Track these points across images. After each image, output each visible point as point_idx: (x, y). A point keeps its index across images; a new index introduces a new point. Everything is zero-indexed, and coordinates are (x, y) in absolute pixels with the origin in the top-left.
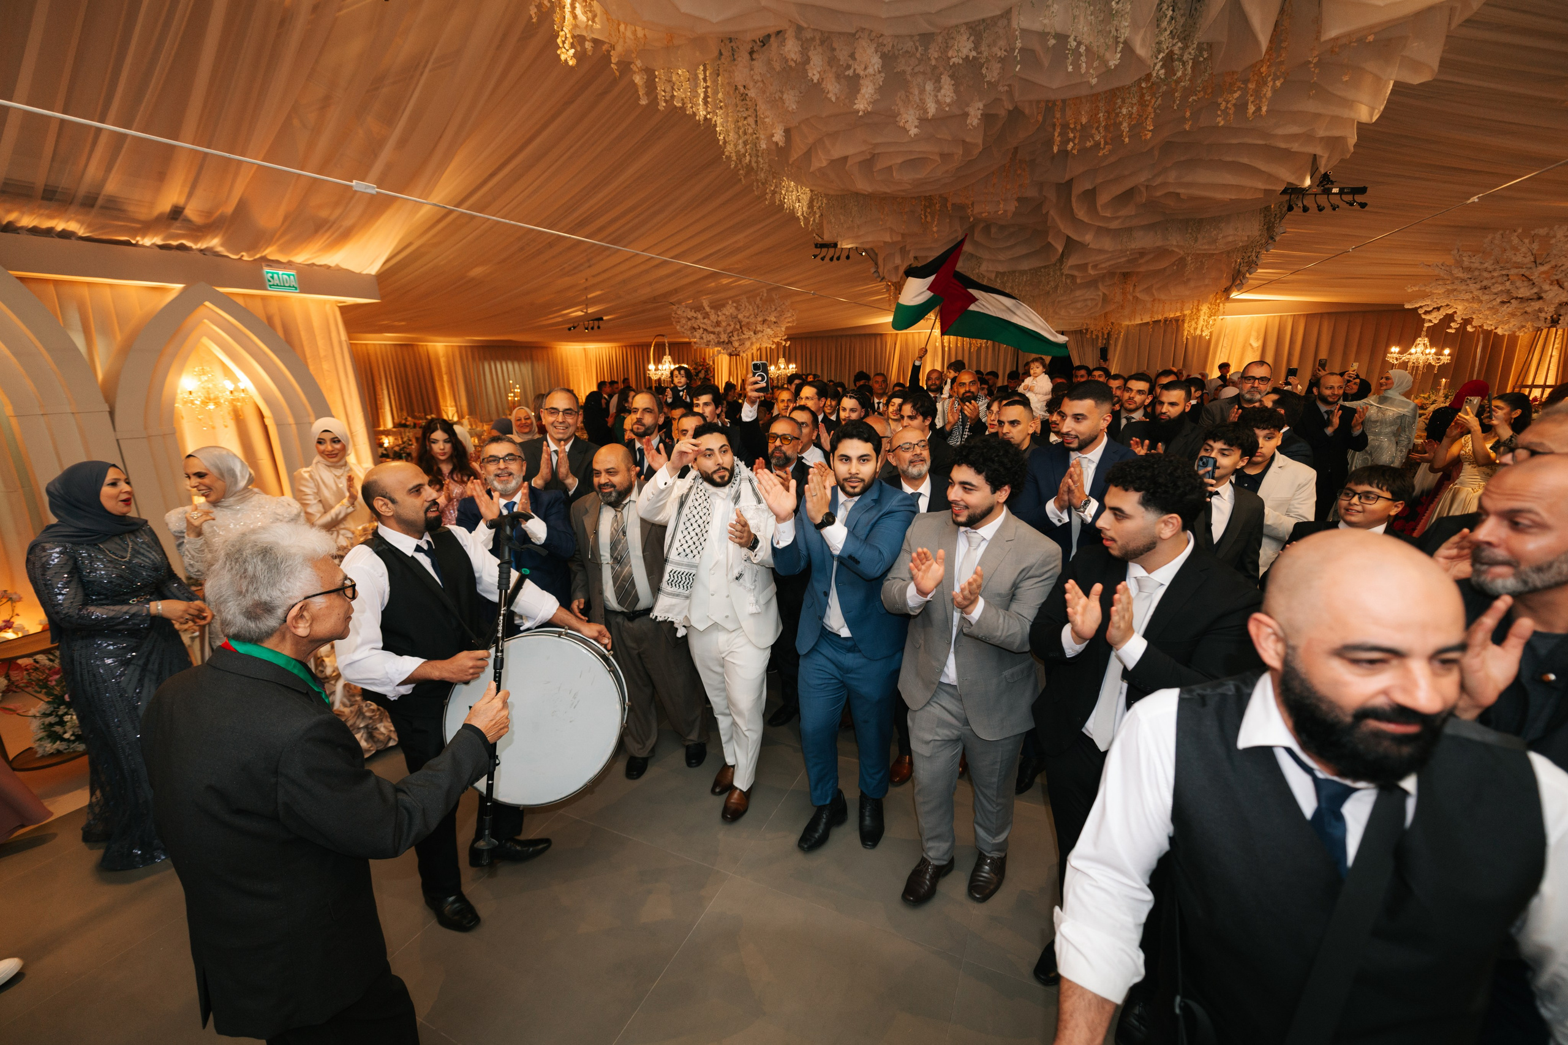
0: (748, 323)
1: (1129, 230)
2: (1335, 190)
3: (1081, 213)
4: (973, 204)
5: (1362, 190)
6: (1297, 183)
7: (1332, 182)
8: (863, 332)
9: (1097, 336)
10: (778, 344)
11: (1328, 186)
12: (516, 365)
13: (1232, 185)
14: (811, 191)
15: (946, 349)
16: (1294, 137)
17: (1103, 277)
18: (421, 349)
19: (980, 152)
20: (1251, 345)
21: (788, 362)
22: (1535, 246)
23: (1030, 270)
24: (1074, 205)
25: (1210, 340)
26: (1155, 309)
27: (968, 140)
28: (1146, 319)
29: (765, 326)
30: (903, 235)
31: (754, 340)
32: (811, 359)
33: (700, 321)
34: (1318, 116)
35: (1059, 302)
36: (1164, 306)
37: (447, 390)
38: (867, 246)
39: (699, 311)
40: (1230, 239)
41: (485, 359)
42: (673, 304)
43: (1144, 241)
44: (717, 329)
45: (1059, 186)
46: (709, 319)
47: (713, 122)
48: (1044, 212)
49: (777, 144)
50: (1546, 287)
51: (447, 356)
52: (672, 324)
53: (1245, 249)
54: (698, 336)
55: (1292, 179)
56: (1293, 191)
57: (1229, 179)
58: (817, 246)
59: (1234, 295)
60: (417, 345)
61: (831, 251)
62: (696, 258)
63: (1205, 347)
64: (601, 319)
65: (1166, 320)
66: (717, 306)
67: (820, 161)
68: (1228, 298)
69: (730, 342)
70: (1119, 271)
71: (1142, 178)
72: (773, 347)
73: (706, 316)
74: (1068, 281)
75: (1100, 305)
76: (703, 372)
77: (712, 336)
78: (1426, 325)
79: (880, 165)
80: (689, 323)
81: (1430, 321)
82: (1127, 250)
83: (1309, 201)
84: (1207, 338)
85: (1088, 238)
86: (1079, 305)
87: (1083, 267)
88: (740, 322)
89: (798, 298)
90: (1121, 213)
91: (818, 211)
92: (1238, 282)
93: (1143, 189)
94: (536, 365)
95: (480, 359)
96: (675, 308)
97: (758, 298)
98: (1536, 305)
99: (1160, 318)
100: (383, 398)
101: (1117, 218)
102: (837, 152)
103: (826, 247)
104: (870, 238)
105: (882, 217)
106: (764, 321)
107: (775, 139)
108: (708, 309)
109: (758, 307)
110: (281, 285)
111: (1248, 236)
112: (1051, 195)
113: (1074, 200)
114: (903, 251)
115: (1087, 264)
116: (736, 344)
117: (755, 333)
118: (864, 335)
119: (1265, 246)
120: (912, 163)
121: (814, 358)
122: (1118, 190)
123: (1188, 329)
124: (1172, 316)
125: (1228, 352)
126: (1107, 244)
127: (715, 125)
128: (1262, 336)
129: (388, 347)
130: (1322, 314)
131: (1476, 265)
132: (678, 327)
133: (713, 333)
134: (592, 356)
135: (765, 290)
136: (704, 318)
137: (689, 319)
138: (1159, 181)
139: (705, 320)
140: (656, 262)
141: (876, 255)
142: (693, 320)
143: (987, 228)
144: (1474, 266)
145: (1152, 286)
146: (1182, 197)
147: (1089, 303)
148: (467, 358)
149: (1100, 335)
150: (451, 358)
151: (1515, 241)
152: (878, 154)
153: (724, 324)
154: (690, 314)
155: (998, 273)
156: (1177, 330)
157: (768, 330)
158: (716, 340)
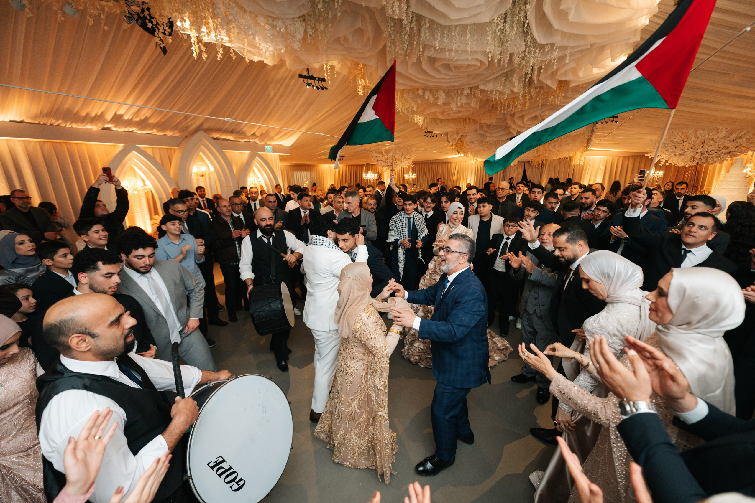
8: (443, 161)
14: (424, 118)
19: (479, 109)
20: (600, 168)
21: (413, 173)
24: (516, 121)
27: (473, 107)
30: (456, 129)
31: (400, 165)
36: (563, 153)
38: (444, 132)
39: (380, 154)
45: (510, 115)
54: (380, 163)
58: (426, 132)
59: (590, 148)
65: (565, 158)
67: (428, 112)
68: (587, 150)
72: (408, 167)
81: (654, 161)
84: (583, 165)
91: (426, 123)
92: (590, 143)
96: (371, 152)
97: (403, 149)
99: (561, 157)
103: (429, 133)
106: (405, 158)
108: (384, 153)
109: (403, 153)
110: (269, 151)
114: (457, 133)
117: (401, 162)
123: (573, 162)
124: (567, 156)
125: (591, 171)
128: (605, 165)
130: (629, 156)
136: (382, 157)
137: (377, 157)
141: (448, 135)
145: (555, 146)
153: (390, 159)
156: (570, 162)
157: (406, 161)
158: (386, 165)
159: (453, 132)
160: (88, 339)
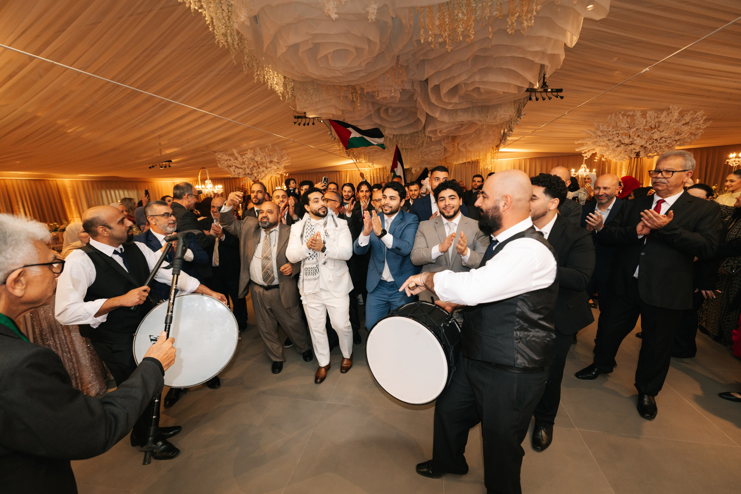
0: (262, 163)
1: (456, 111)
2: (549, 90)
3: (433, 99)
4: (378, 91)
5: (561, 90)
6: (534, 84)
7: (548, 87)
10: (282, 175)
11: (546, 88)
13: (505, 83)
14: (285, 77)
15: (372, 178)
16: (536, 53)
17: (444, 138)
19: (379, 52)
22: (629, 120)
23: (409, 134)
24: (430, 94)
26: (467, 156)
27: (371, 38)
28: (465, 161)
29: (272, 165)
30: (343, 111)
31: (266, 173)
33: (232, 162)
34: (549, 39)
35: (425, 151)
37: (73, 208)
38: (323, 117)
39: (232, 156)
40: (502, 116)
41: (102, 188)
42: (215, 152)
43: (464, 118)
44: (243, 166)
46: (238, 160)
47: (204, 15)
48: (415, 99)
50: (635, 138)
51: (73, 187)
53: (507, 123)
54: (232, 170)
56: (531, 90)
57: (503, 79)
58: (295, 117)
59: (501, 150)
60: (48, 180)
61: (304, 121)
64: (170, 161)
66: (242, 153)
69: (252, 174)
70: (451, 135)
71: (463, 78)
72: (279, 176)
73: (236, 159)
74: (428, 139)
75: (443, 153)
77: (241, 170)
78: (585, 158)
80: (226, 163)
81: (586, 157)
82: (456, 122)
83: (538, 95)
85: (437, 115)
86: (433, 153)
87: (434, 132)
90: (452, 101)
91: (290, 91)
92: (503, 141)
93: (463, 86)
95: (98, 188)
97: (267, 149)
98: (632, 147)
99: (470, 160)
101: (451, 103)
102: (291, 40)
103: (301, 117)
104: (323, 111)
105: (329, 97)
106: (271, 162)
108: (237, 155)
111: (510, 115)
112: (418, 89)
113: (429, 90)
115: (436, 130)
116: (256, 175)
117: (266, 169)
118: (331, 172)
119: (516, 122)
120: (339, 54)
122: (451, 85)
126: (446, 118)
127: (205, 17)
130: (535, 158)
131: (606, 129)
132: (220, 166)
133: (242, 168)
135: (270, 145)
137: (226, 161)
138: (471, 80)
139: (235, 161)
142: (228, 162)
143: (386, 110)
144: (604, 130)
146: (482, 91)
147: (438, 152)
148: (88, 188)
150: (76, 188)
151: (621, 117)
152: (318, 43)
154: (227, 157)
155: (394, 135)
156: (477, 165)
157: (274, 166)
158: (244, 173)
160: (107, 230)
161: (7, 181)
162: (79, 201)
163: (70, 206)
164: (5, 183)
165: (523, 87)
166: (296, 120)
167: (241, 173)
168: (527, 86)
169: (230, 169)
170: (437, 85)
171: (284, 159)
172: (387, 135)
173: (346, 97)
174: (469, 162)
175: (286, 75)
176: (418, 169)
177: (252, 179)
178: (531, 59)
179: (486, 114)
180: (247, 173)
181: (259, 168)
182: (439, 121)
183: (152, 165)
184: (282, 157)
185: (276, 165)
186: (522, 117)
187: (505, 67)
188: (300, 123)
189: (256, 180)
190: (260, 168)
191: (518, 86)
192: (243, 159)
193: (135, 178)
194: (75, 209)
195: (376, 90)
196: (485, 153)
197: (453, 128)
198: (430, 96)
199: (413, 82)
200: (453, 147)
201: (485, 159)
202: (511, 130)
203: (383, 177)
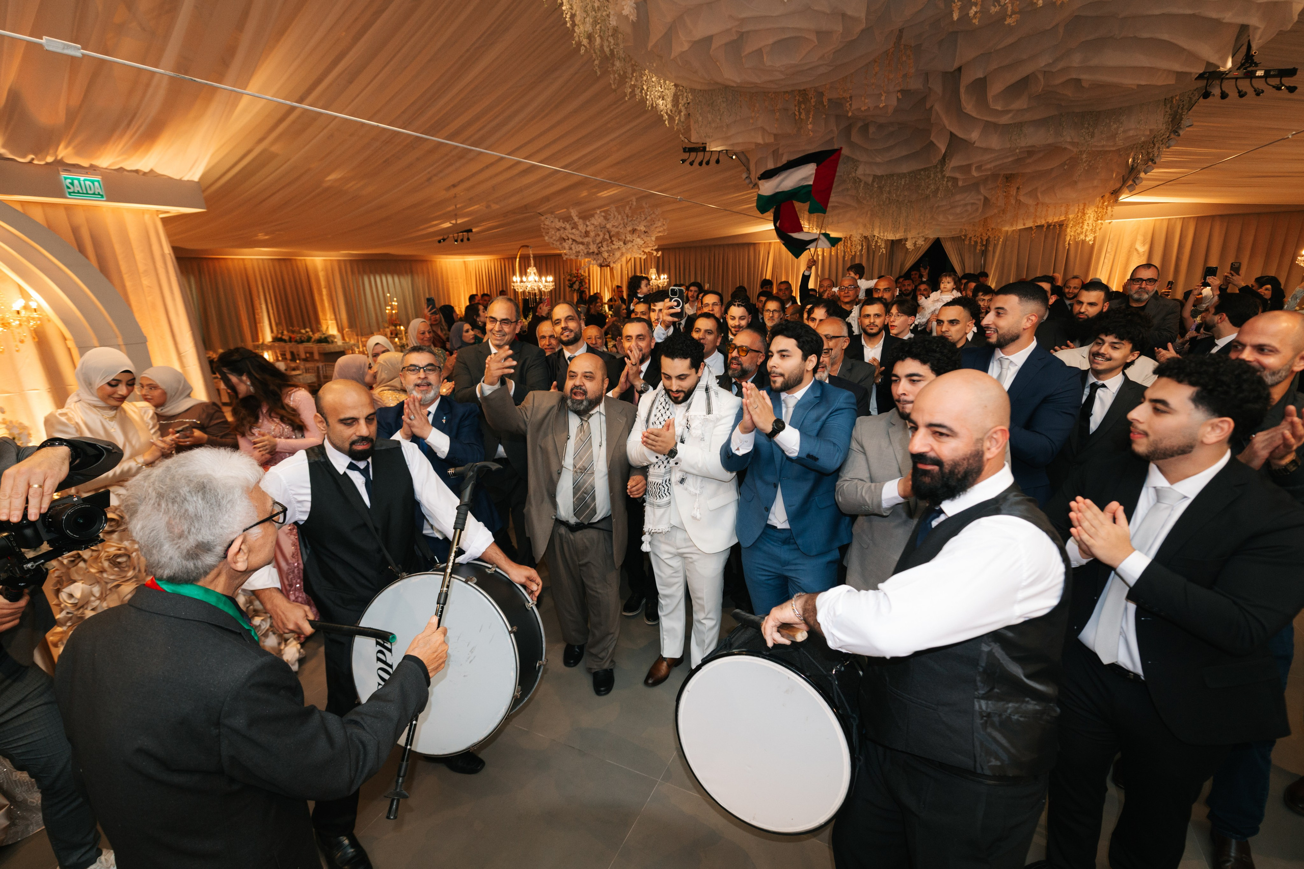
0: (618, 233)
1: (1019, 126)
2: (1260, 73)
3: (969, 106)
4: (851, 97)
5: (1292, 72)
6: (1218, 63)
7: (1256, 65)
8: (736, 241)
9: (976, 242)
10: (650, 254)
11: (1250, 69)
12: (396, 279)
13: (1143, 68)
14: (676, 85)
17: (985, 180)
18: (299, 264)
19: (863, 31)
20: (1136, 250)
23: (909, 173)
24: (963, 96)
25: (1093, 244)
26: (1038, 214)
27: (849, 13)
28: (1030, 224)
29: (635, 236)
30: (775, 135)
31: (624, 250)
32: (684, 269)
33: (569, 232)
35: (939, 207)
36: (1047, 210)
37: (326, 304)
38: (738, 149)
39: (568, 222)
40: (1131, 133)
41: (365, 272)
42: (540, 214)
43: (1035, 137)
44: (586, 240)
45: (945, 74)
46: (578, 229)
48: (928, 106)
49: (627, 17)
51: (326, 270)
52: (542, 236)
53: (1143, 145)
54: (567, 246)
55: (1214, 59)
56: (1212, 75)
57: (1142, 60)
58: (685, 150)
59: (1124, 198)
60: (295, 259)
61: (700, 155)
62: (563, 164)
63: (1089, 253)
64: (470, 231)
65: (1049, 225)
66: (586, 216)
67: (682, 45)
68: (1116, 200)
69: (599, 253)
70: (1003, 172)
71: (1042, 63)
72: (645, 257)
73: (575, 226)
74: (950, 184)
75: (980, 210)
76: (577, 283)
77: (581, 247)
79: (750, 47)
80: (557, 234)
82: (1017, 148)
83: (1229, 87)
84: (1091, 243)
85: (974, 136)
86: (958, 210)
87: (966, 169)
88: (609, 232)
89: (669, 208)
90: (1012, 106)
91: (683, 109)
92: (1130, 182)
93: (1041, 77)
94: (416, 277)
95: (359, 273)
96: (543, 218)
97: (628, 208)
99: (1043, 222)
100: (262, 312)
101: (1008, 111)
102: (700, 32)
103: (696, 150)
104: (740, 140)
105: (753, 114)
106: (634, 231)
107: (625, 12)
108: (576, 219)
109: (627, 216)
110: (84, 192)
111: (1151, 130)
112: (937, 87)
113: (962, 91)
115: (970, 165)
116: (606, 255)
117: (625, 243)
118: (738, 245)
119: (1167, 142)
120: (785, 44)
121: (687, 267)
122: (1013, 77)
123: (1070, 233)
124: (1056, 220)
125: (1112, 257)
126: (994, 142)
128: (1149, 240)
129: (266, 262)
130: (1213, 217)
132: (546, 238)
133: (582, 243)
134: (471, 267)
135: (634, 199)
136: (573, 228)
137: (559, 230)
138: (1060, 65)
139: (574, 231)
140: (520, 168)
141: (748, 160)
142: (562, 231)
143: (865, 128)
145: (1037, 188)
146: (1085, 85)
147: (969, 208)
148: (346, 273)
149: (979, 241)
150: (330, 271)
152: (748, 32)
153: (592, 234)
154: (559, 224)
155: (875, 177)
156: (1059, 235)
157: (638, 240)
158: (586, 251)
159: (767, 145)
161: (246, 262)
162: (334, 293)
163: (322, 300)
164: (245, 265)
165: (1190, 73)
166: (686, 156)
167: (582, 252)
168: (1200, 69)
169: (564, 244)
170: (980, 79)
171: (655, 226)
172: (862, 177)
173: (786, 110)
174: (1041, 226)
175: (678, 82)
176: (920, 242)
177: (599, 262)
178: (1214, 15)
179: (1091, 130)
180: (591, 251)
181: (612, 242)
182: (977, 147)
183: (441, 238)
184: (653, 222)
185: (642, 236)
186: (1181, 133)
187: (1145, 35)
188: (693, 161)
189: (606, 263)
190: (614, 242)
191: (1178, 73)
192: (587, 226)
193: (411, 256)
194: (329, 306)
195: (847, 95)
196: (1081, 207)
197: (1010, 159)
198: (963, 100)
199: (927, 74)
200: (1006, 197)
201: (1080, 221)
202: (1152, 160)
203: (844, 257)
